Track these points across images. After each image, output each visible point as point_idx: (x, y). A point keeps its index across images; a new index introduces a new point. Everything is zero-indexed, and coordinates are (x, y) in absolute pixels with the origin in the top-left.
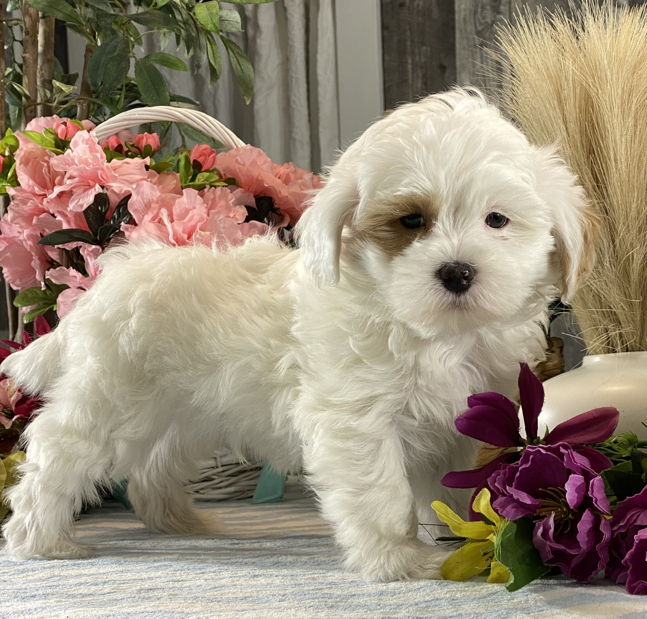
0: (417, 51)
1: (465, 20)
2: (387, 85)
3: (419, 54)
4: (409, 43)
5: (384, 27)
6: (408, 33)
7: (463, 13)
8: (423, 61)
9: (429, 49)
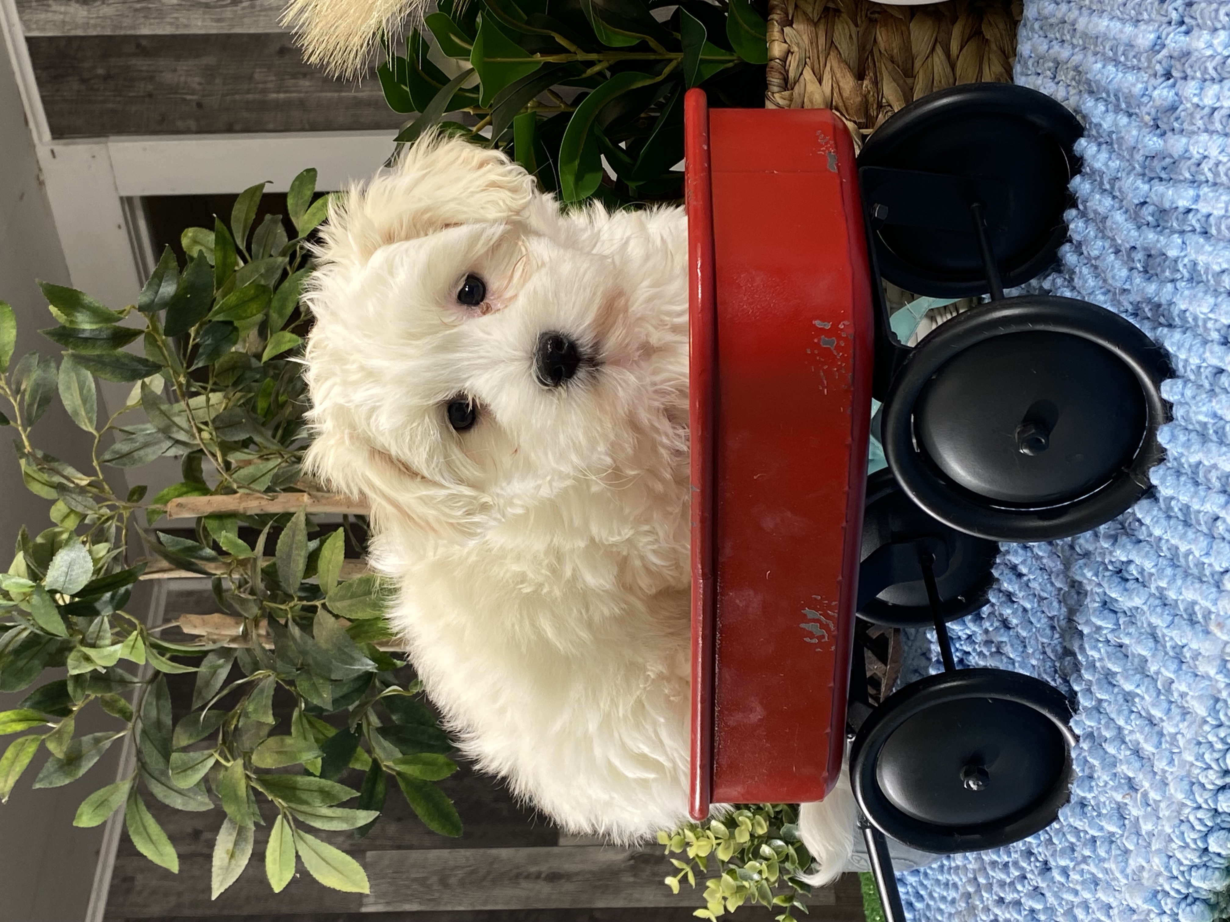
0: (260, 86)
1: (219, 20)
2: (307, 126)
3: (265, 82)
4: (250, 97)
5: (230, 129)
6: (237, 97)
7: (209, 23)
8: (274, 78)
9: (257, 70)
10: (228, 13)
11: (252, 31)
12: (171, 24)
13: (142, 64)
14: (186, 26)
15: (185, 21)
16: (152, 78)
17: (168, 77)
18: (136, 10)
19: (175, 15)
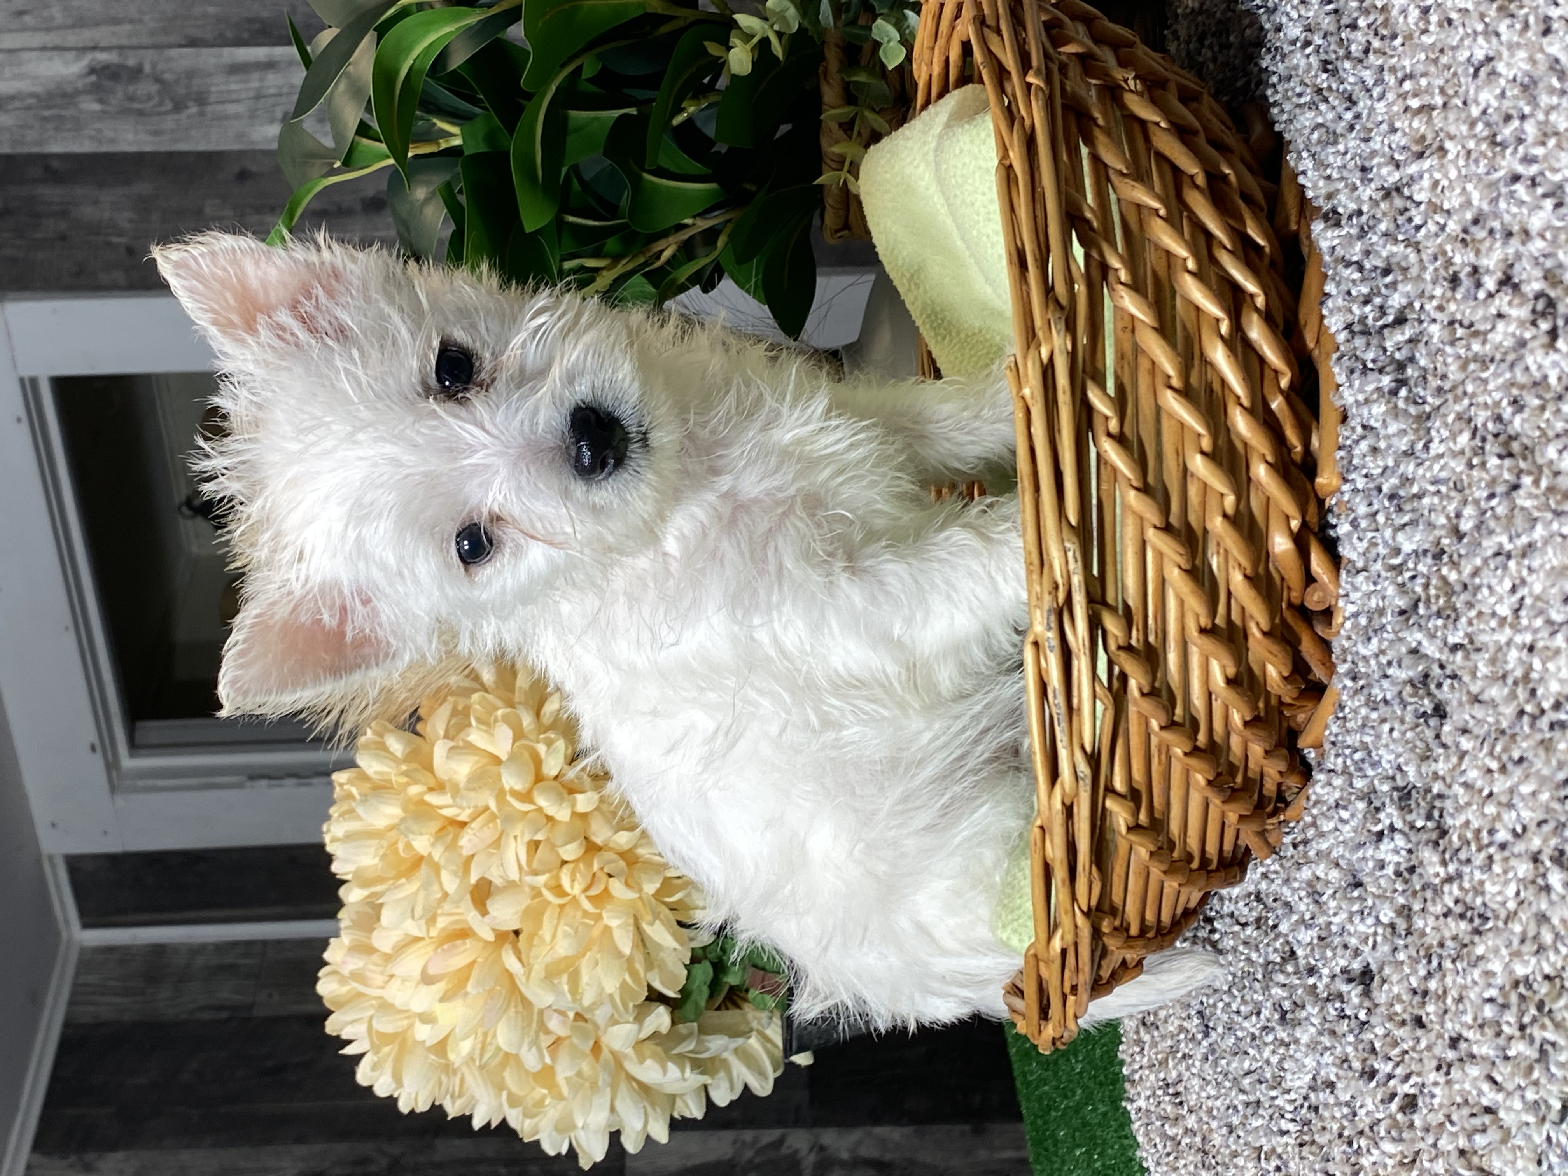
10: (169, 122)
11: (202, 147)
12: (92, 138)
13: (50, 193)
14: (112, 141)
15: (109, 134)
16: (64, 214)
17: (88, 212)
18: (45, 119)
19: (98, 125)
